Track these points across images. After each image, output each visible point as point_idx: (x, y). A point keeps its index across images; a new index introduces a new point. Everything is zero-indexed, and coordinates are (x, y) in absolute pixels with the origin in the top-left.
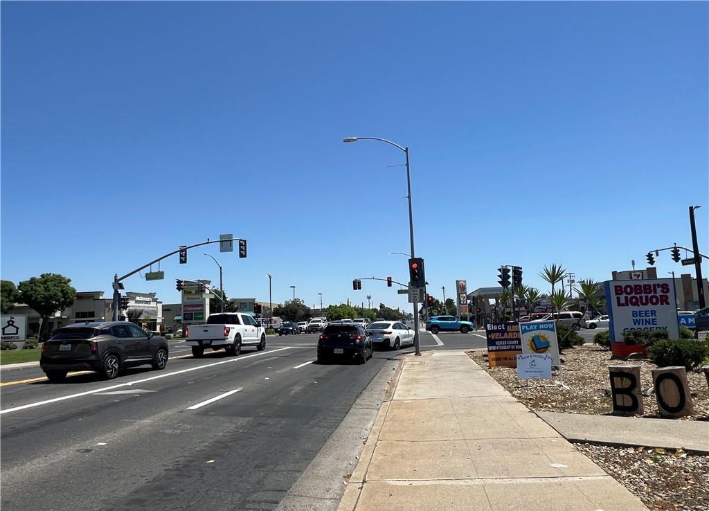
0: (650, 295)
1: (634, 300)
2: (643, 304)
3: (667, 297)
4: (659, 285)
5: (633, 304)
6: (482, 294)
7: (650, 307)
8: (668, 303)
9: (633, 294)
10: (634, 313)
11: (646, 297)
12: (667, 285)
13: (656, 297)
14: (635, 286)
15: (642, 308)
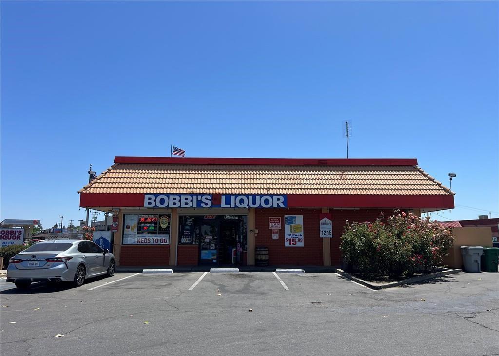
0: (12, 235)
1: (5, 237)
2: (9, 239)
3: (20, 236)
4: (17, 231)
5: (4, 239)
6: (8, 223)
7: (11, 240)
8: (20, 239)
9: (5, 235)
10: (4, 243)
11: (11, 236)
12: (21, 231)
13: (15, 236)
14: (7, 231)
15: (8, 240)
